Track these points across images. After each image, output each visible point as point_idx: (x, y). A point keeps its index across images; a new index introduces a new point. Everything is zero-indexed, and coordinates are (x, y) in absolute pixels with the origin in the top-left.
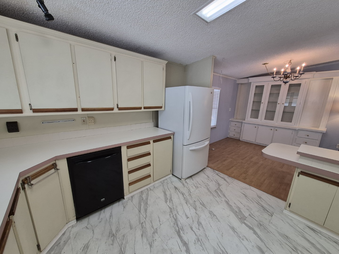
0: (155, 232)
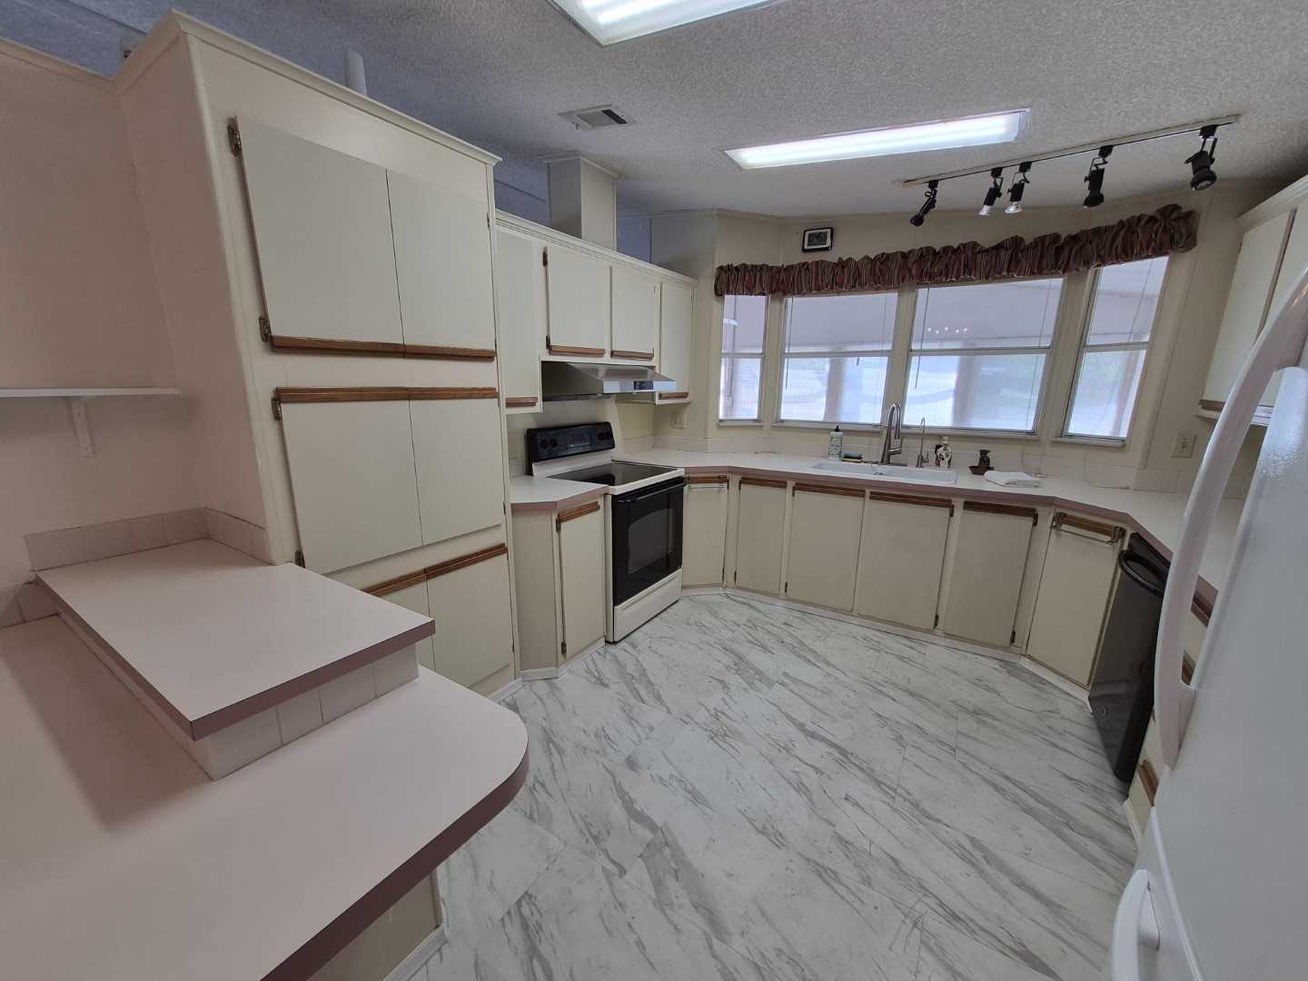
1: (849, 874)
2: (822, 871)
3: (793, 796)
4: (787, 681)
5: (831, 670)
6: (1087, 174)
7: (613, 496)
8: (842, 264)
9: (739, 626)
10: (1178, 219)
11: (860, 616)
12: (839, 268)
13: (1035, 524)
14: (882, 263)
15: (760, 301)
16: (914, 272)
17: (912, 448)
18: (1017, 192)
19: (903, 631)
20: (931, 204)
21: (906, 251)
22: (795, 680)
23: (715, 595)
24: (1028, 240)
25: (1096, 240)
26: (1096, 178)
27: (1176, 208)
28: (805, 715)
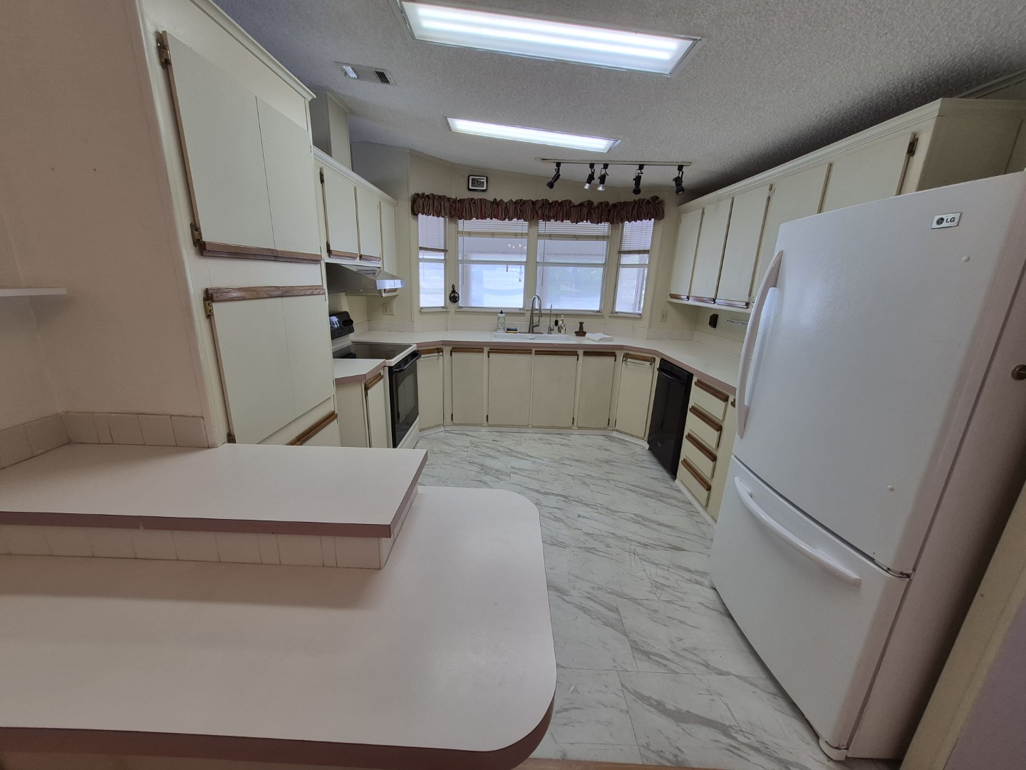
0: (584, 483)
1: (600, 546)
2: (589, 550)
3: (557, 524)
4: (515, 471)
5: (533, 459)
6: (634, 177)
7: (390, 368)
8: (496, 203)
9: (468, 448)
10: (657, 204)
11: (533, 427)
12: (495, 206)
13: (615, 360)
14: (521, 206)
15: (441, 219)
16: (540, 213)
17: (546, 322)
18: (603, 179)
19: (556, 431)
20: (557, 176)
21: (534, 200)
22: (519, 469)
23: (440, 433)
24: (595, 204)
25: (625, 209)
26: (638, 179)
27: (657, 198)
28: (536, 485)
